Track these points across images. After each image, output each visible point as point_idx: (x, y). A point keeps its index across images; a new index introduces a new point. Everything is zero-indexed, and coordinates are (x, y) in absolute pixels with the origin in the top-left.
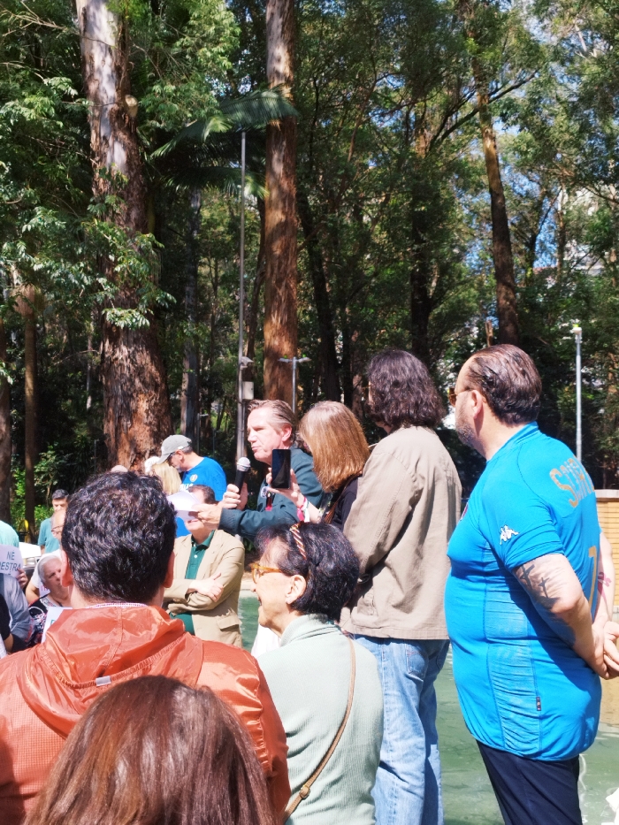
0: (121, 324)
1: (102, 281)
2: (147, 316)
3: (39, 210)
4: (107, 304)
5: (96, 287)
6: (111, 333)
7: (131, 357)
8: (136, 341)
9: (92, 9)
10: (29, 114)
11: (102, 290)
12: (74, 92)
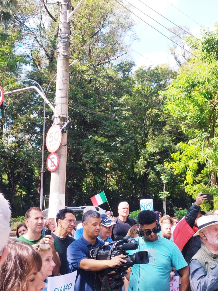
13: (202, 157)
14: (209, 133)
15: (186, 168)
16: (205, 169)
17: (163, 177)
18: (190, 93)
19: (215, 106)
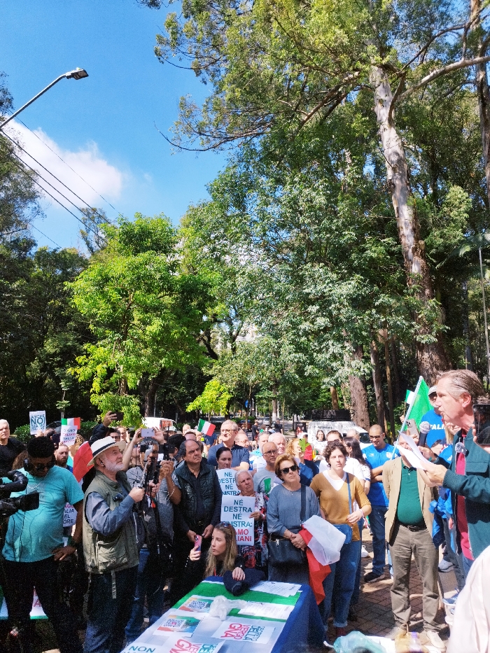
0: (423, 342)
1: (413, 323)
2: (436, 337)
3: (382, 296)
4: (416, 333)
6: (422, 347)
7: (431, 357)
8: (431, 350)
10: (375, 255)
11: (414, 327)
13: (112, 362)
14: (121, 334)
15: (93, 374)
16: (115, 376)
17: (62, 384)
18: (102, 288)
19: (130, 305)
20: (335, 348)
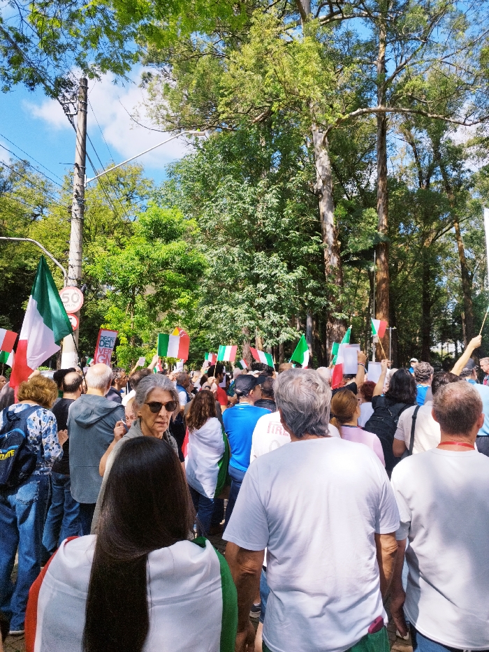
0: (339, 318)
1: (330, 303)
3: (312, 281)
4: (332, 311)
5: (328, 305)
6: (333, 320)
7: (339, 328)
8: (340, 323)
9: (326, 213)
10: (311, 251)
11: (331, 306)
12: (321, 241)
20: (275, 317)
